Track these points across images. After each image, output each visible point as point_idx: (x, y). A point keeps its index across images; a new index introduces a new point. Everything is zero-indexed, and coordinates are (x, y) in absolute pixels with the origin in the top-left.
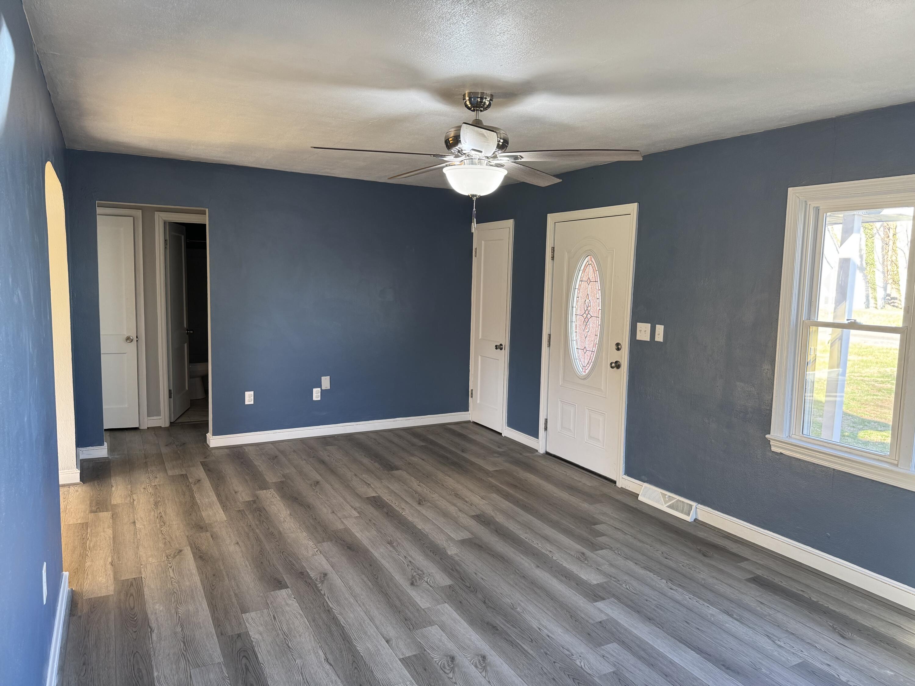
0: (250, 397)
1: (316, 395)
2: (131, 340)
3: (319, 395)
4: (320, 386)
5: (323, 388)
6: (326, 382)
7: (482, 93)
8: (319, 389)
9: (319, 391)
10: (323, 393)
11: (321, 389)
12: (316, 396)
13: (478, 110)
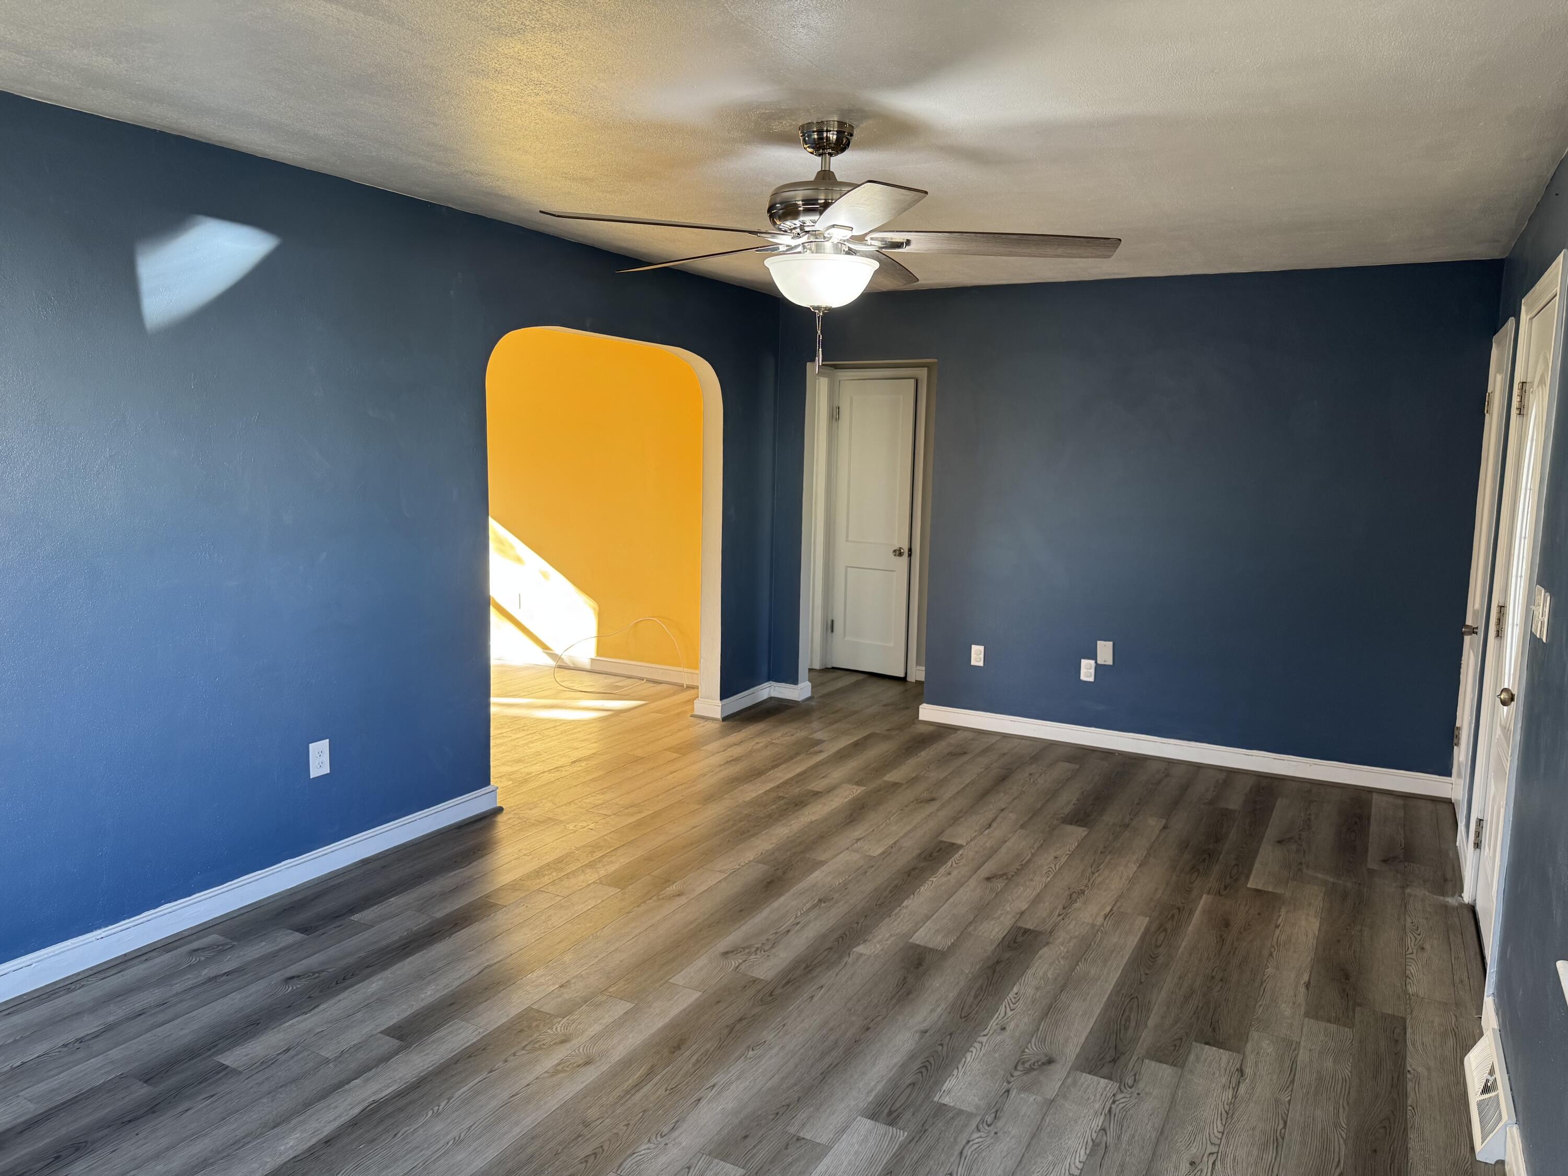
0: (977, 655)
1: (1087, 670)
2: (901, 554)
3: (1091, 673)
4: (1093, 656)
5: (1099, 662)
6: (1105, 651)
7: (821, 123)
8: (1092, 662)
9: (1091, 665)
10: (1100, 669)
11: (1096, 662)
12: (1086, 673)
13: (825, 153)
